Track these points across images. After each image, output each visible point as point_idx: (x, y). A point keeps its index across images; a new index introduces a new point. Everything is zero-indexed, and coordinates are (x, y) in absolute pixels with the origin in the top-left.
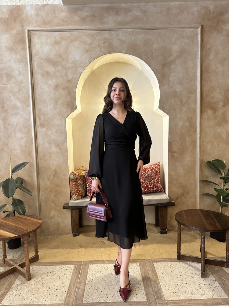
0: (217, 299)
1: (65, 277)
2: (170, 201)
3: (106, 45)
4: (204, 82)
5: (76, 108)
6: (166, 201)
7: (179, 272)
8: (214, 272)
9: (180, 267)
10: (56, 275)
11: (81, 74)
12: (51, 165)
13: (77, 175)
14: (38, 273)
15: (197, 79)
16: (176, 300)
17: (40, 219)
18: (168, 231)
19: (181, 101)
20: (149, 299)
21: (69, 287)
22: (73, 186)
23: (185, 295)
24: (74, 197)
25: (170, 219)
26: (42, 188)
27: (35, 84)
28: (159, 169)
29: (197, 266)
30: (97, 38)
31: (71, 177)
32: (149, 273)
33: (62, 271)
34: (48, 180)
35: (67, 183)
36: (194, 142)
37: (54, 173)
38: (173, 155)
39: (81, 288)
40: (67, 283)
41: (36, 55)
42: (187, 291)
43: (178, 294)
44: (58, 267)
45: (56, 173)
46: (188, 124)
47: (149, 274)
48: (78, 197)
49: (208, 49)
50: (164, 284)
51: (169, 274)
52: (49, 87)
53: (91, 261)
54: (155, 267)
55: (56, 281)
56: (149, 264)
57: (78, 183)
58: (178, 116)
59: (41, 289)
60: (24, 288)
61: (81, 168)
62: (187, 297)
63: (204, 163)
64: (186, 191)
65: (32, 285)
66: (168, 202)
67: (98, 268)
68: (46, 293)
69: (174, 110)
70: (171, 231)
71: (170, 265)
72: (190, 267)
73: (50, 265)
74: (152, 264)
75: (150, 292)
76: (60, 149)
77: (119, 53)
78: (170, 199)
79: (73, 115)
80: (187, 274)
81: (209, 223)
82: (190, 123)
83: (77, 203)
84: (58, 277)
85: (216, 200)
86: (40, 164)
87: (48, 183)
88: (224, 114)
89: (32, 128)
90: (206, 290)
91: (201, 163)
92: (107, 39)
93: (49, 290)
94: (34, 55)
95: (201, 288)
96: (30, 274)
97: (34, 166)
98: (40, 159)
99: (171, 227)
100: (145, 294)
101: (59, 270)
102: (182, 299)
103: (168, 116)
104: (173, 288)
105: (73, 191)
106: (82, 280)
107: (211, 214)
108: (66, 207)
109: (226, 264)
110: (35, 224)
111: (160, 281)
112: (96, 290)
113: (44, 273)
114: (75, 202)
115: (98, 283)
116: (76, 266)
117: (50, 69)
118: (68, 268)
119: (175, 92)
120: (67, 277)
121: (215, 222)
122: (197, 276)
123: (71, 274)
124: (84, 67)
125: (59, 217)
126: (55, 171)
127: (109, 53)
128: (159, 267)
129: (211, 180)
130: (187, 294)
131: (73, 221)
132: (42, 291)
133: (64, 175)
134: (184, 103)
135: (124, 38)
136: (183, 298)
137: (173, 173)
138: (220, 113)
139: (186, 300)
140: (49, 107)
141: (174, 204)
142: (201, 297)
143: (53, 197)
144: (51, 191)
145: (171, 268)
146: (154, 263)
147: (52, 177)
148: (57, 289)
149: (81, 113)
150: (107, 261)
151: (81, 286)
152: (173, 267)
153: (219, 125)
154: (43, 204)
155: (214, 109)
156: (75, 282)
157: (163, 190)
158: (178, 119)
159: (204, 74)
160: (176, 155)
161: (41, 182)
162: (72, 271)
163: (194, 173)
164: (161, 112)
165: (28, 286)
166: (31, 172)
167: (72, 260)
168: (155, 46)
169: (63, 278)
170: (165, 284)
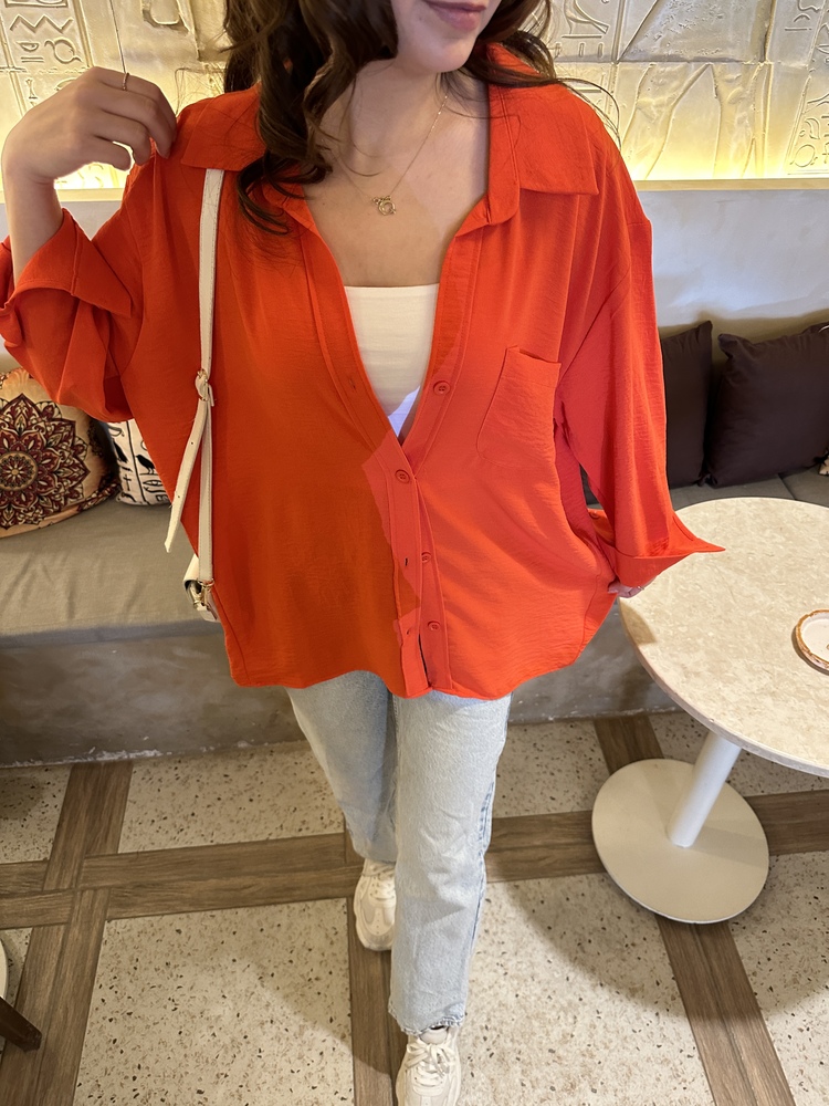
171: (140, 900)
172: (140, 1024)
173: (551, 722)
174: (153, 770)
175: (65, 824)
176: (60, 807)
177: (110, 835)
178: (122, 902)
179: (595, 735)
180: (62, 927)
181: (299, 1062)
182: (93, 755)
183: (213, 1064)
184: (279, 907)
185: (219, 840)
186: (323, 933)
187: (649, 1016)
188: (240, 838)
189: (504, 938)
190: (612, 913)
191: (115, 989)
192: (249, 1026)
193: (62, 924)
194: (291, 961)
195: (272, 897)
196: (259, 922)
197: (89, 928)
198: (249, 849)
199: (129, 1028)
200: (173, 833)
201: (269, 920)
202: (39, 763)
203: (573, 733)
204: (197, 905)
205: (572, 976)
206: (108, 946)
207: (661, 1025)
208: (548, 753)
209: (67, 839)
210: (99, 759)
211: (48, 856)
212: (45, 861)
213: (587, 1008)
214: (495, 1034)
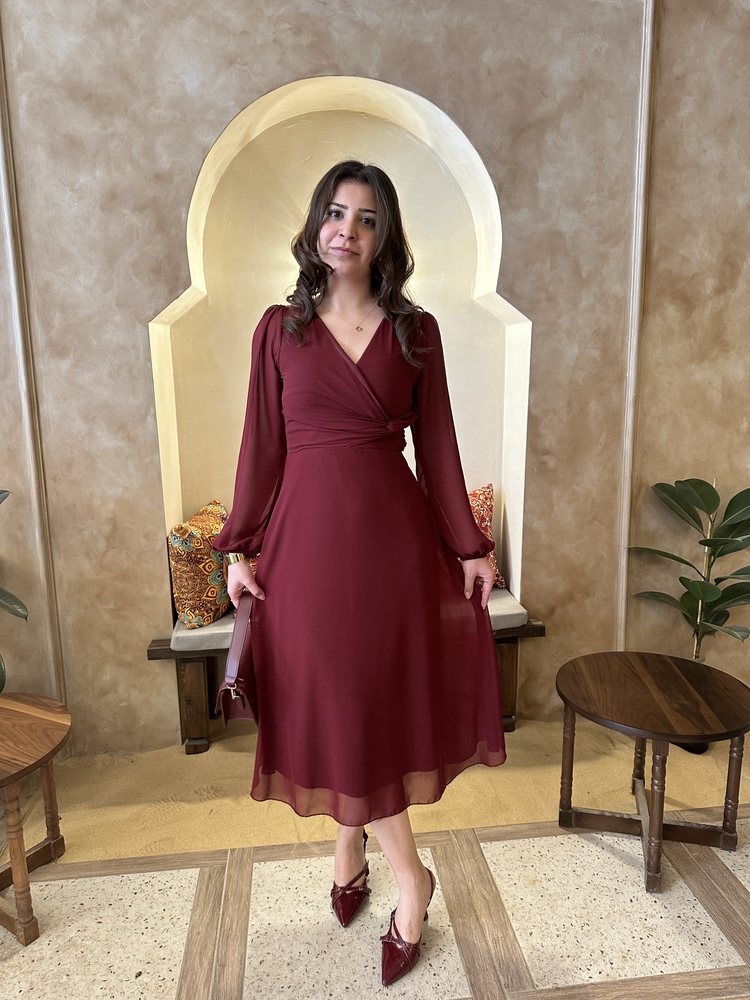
0: (709, 972)
1: (166, 920)
2: (529, 621)
3: (305, 39)
4: (656, 202)
5: (188, 284)
6: (516, 623)
7: (572, 874)
8: (686, 870)
9: (572, 856)
10: (131, 913)
11: (206, 151)
12: (97, 502)
13: (199, 536)
14: (65, 910)
15: (632, 189)
16: (574, 987)
17: (65, 709)
18: (520, 721)
19: (576, 268)
20: (480, 990)
21: (185, 961)
22: (185, 576)
23: (602, 966)
24: (187, 616)
25: (527, 680)
26: (65, 587)
27: (24, 183)
28: (491, 509)
29: (627, 850)
30: (268, 12)
31: (176, 545)
32: (470, 884)
33: (155, 896)
34: (87, 554)
35: (160, 567)
36: (616, 418)
37: (107, 529)
38: (543, 463)
39: (229, 962)
40: (177, 944)
41: (22, 66)
42: (606, 949)
43: (576, 963)
44: (137, 879)
45: (115, 530)
46: (596, 353)
47: (470, 887)
48: (203, 615)
49: (677, 78)
50: (525, 924)
51: (537, 884)
52: (80, 198)
53: (257, 849)
54: (488, 861)
55: (134, 938)
56: (465, 846)
57: (201, 566)
58: (564, 322)
59: (77, 978)
60: (11, 974)
61: (210, 508)
62: (609, 971)
63: (644, 488)
64: (580, 587)
65: (44, 962)
66: (523, 626)
67: (285, 874)
68: (99, 992)
69: (551, 299)
70: (530, 718)
71: (537, 849)
72: (606, 854)
73: (106, 872)
74: (476, 849)
75: (481, 962)
76: (130, 439)
77: (354, 76)
78: (530, 615)
79: (177, 311)
80: (597, 880)
81: (676, 706)
82: (604, 351)
83: (202, 639)
84: (142, 921)
85: (679, 611)
86: (52, 497)
87: (87, 567)
88: (718, 317)
89: (15, 357)
90: (668, 941)
91: (635, 491)
92: (306, 15)
93: (111, 977)
94: (15, 66)
95: (651, 931)
96: (33, 918)
97: (31, 505)
98: (54, 479)
99: (528, 706)
100: (462, 971)
101: (143, 891)
102: (592, 981)
103: (529, 324)
104: (558, 940)
105: (183, 593)
106: (231, 928)
107: (676, 669)
108: (159, 651)
109: (726, 838)
110: (45, 731)
111: (509, 913)
112: (285, 967)
113: (86, 906)
114: (189, 635)
115: (290, 938)
116: (207, 870)
117: (83, 124)
118: (175, 883)
119: (557, 235)
120: (175, 920)
121: (697, 703)
122: (631, 889)
123: (190, 906)
124: (220, 126)
125: (134, 687)
126: (113, 520)
127: (315, 72)
128: (502, 858)
129: (665, 546)
130: (607, 959)
131: (185, 700)
132: (84, 984)
133: (147, 536)
134: (584, 275)
135: (372, 19)
136: (597, 979)
137: (538, 525)
138: (704, 315)
139: (606, 983)
140: (82, 279)
141: (540, 632)
142: (655, 969)
143: (106, 617)
144: (99, 596)
145: (544, 859)
146: (482, 845)
147: (102, 545)
148: (140, 974)
149: (205, 300)
150: (318, 844)
151: (230, 953)
152: (550, 855)
153: (701, 357)
154: (70, 642)
155: (687, 302)
156: (205, 939)
157: (501, 583)
158: (564, 335)
159: (658, 171)
160: (551, 462)
161: (60, 563)
162: (190, 892)
163: (612, 524)
164: (504, 308)
165: (25, 968)
166: (21, 527)
167: (188, 849)
168: (489, 57)
169: (160, 923)
170: (530, 925)
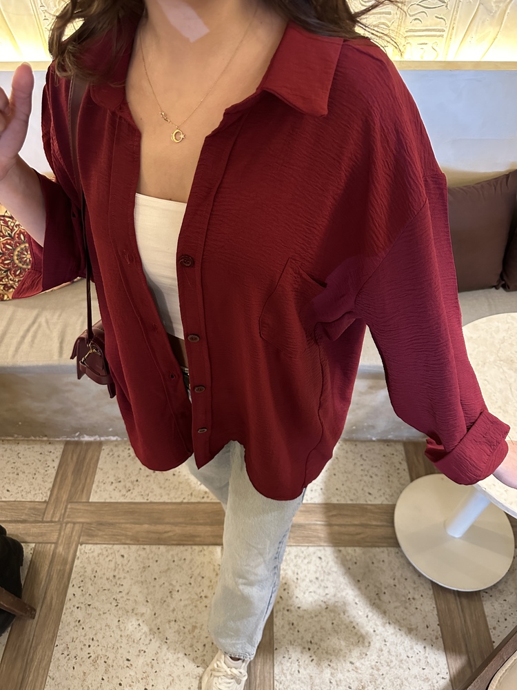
171: (100, 533)
172: (95, 613)
173: (374, 441)
174: (115, 449)
175: (58, 479)
176: (56, 468)
177: (86, 489)
178: (90, 533)
179: (403, 453)
180: (53, 545)
181: (190, 649)
182: (78, 436)
183: (137, 643)
184: (186, 547)
185: (152, 499)
186: (212, 567)
187: (419, 648)
188: (165, 499)
189: (329, 584)
190: (402, 576)
191: (82, 588)
192: (161, 622)
193: (53, 543)
194: (190, 584)
195: (183, 541)
196: (173, 556)
197: (69, 548)
198: (170, 507)
199: (88, 614)
200: (124, 492)
201: (179, 555)
202: (45, 439)
203: (388, 450)
204: (137, 540)
205: (370, 614)
206: (79, 561)
207: (427, 655)
208: (370, 463)
209: (59, 489)
210: (82, 439)
211: (47, 499)
212: (45, 502)
213: (378, 637)
214: (316, 647)
